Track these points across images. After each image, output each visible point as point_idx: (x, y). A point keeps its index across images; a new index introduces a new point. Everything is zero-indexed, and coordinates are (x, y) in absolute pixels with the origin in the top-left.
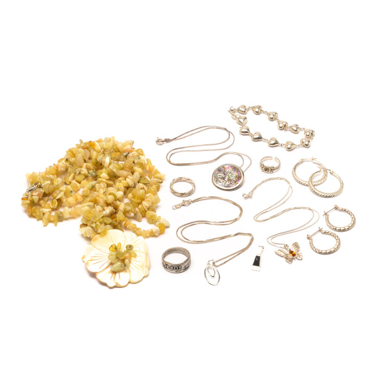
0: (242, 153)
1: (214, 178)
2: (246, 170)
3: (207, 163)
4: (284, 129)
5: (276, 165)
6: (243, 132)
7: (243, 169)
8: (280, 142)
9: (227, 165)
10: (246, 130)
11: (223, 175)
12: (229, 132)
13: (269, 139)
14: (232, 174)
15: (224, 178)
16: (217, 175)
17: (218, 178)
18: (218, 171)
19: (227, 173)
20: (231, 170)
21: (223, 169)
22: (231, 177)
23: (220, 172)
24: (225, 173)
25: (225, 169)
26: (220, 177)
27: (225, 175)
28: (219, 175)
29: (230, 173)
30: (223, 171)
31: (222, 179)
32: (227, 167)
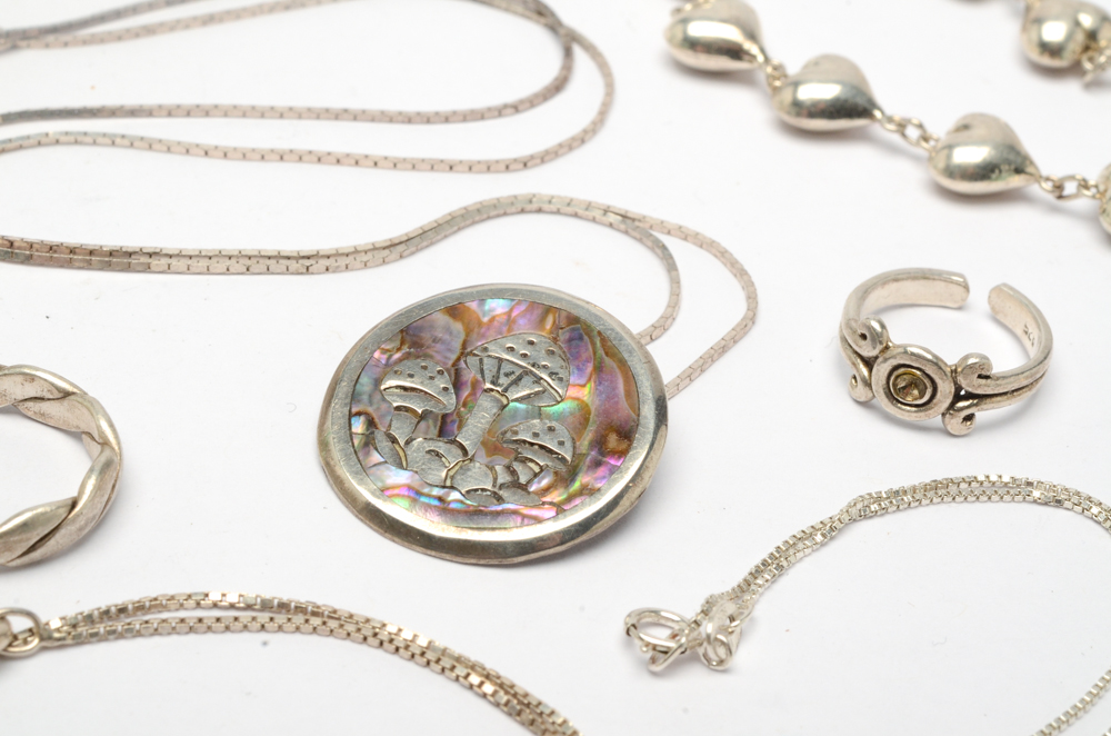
0: (673, 217)
1: (339, 409)
2: (690, 375)
3: (305, 263)
4: (1075, 69)
5: (1006, 358)
6: (693, 45)
7: (670, 358)
8: (1049, 159)
9: (498, 292)
10: (732, 34)
11: (437, 389)
12: (569, 41)
13: (940, 128)
14: (537, 394)
15: (444, 417)
16: (378, 382)
17: (382, 417)
18: (398, 343)
19: (488, 375)
20: (531, 343)
21: (448, 330)
22: (529, 416)
23: (418, 357)
24: (470, 374)
25: (468, 332)
26: (407, 409)
27: (465, 393)
28: (405, 389)
29: (518, 372)
30: (449, 350)
31: (423, 424)
32: (492, 319)
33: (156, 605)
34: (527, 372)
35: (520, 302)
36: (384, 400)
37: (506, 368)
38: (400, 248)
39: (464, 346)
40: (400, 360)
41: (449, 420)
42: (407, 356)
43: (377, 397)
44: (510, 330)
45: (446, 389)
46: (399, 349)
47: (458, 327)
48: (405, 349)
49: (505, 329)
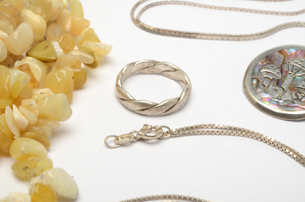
1: (249, 77)
3: (238, 38)
9: (293, 47)
11: (276, 73)
14: (304, 75)
15: (278, 80)
16: (260, 70)
17: (261, 79)
18: (265, 60)
19: (290, 69)
20: (302, 61)
21: (279, 57)
22: (301, 81)
23: (271, 64)
24: (285, 69)
25: (285, 57)
26: (268, 78)
27: (284, 74)
28: (267, 72)
29: (298, 69)
30: (279, 62)
31: (272, 82)
32: (291, 54)
33: (201, 127)
34: (301, 69)
35: (299, 50)
36: (261, 75)
37: (295, 68)
38: (264, 35)
39: (284, 61)
40: (266, 64)
41: (279, 81)
42: (268, 63)
43: (260, 74)
44: (296, 57)
45: (278, 73)
46: (265, 61)
47: (282, 56)
48: (267, 61)
49: (295, 57)
